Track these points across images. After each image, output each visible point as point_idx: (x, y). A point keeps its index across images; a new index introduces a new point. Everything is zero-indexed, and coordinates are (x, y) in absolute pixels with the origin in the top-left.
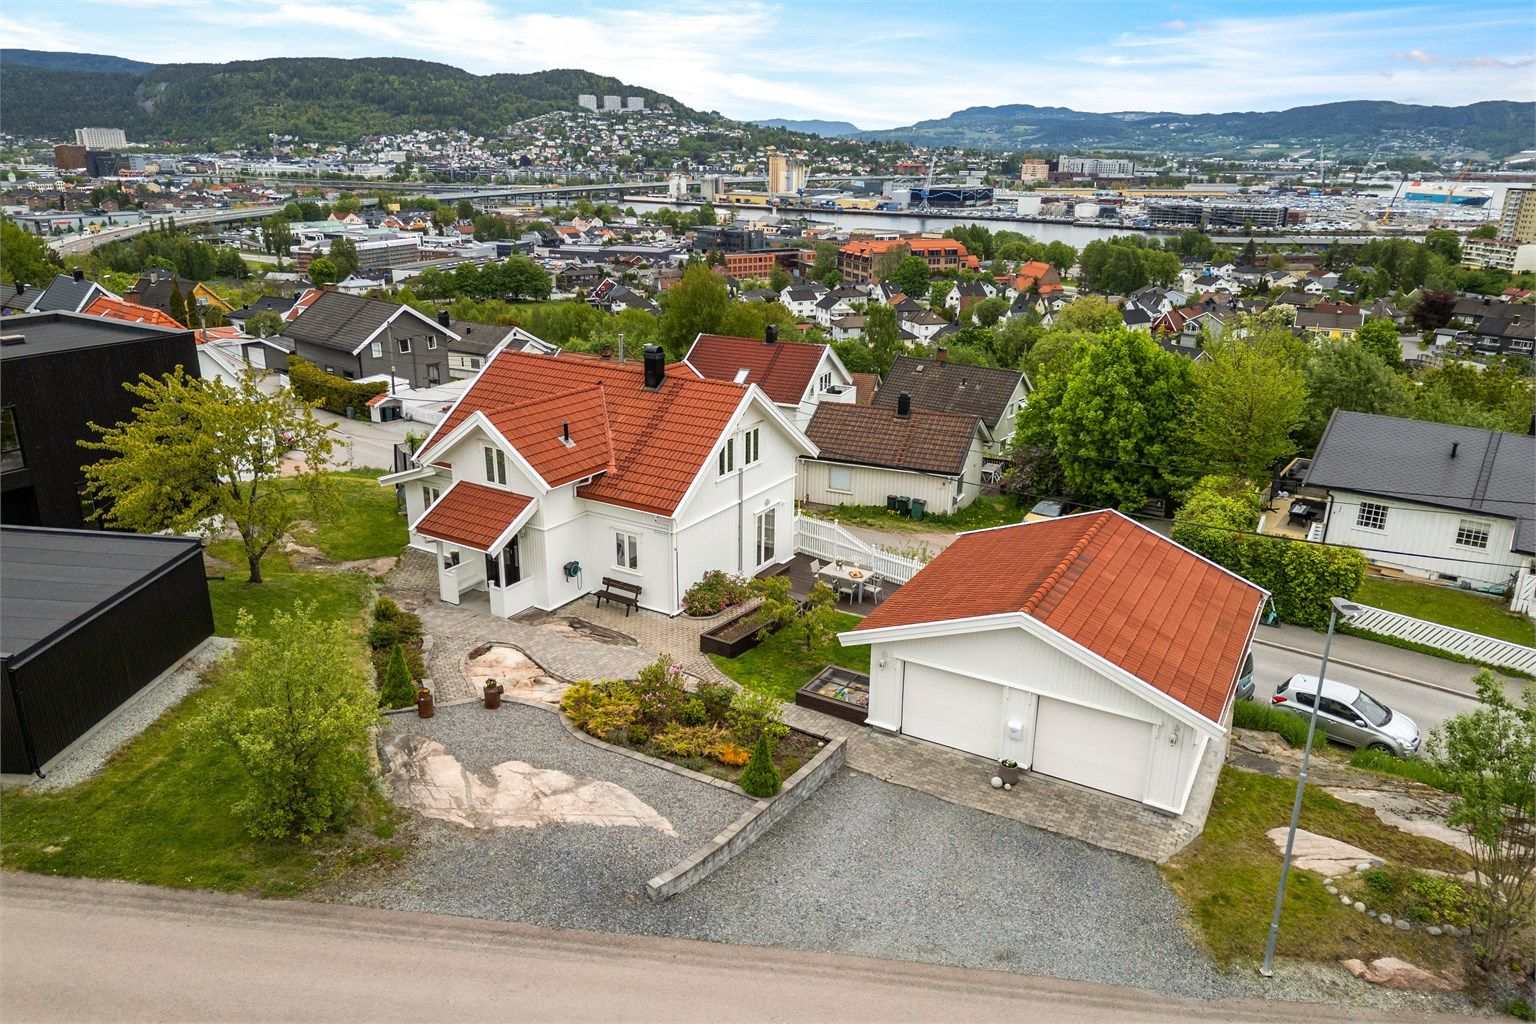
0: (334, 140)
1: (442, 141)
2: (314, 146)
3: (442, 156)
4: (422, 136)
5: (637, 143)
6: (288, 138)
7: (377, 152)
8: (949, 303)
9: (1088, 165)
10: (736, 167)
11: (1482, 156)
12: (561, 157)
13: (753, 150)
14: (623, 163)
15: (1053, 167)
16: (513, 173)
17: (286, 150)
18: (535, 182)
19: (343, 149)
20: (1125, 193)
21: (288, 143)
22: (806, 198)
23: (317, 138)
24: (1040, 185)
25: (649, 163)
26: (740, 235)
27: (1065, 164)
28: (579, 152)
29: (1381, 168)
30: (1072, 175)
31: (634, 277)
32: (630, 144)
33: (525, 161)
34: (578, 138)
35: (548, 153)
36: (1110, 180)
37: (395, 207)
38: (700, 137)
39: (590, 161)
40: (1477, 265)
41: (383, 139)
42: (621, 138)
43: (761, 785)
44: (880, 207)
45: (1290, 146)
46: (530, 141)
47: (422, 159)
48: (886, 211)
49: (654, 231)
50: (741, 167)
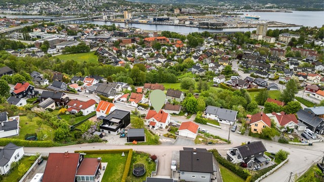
0: (22, 4)
1: (48, 4)
2: (17, 5)
3: (49, 8)
4: (43, 3)
5: (93, 4)
6: (10, 3)
7: (33, 7)
8: (165, 52)
9: (187, 10)
10: (116, 10)
11: (261, 5)
12: (76, 8)
13: (119, 6)
14: (91, 10)
15: (181, 10)
16: (67, 13)
17: (11, 6)
18: (72, 15)
19: (24, 6)
20: (195, 17)
21: (11, 5)
22: (133, 20)
23: (18, 3)
24: (178, 15)
25: (96, 10)
26: (122, 33)
27: (183, 10)
28: (80, 7)
29: (242, 8)
30: (184, 12)
31: (104, 45)
32: (92, 5)
33: (69, 10)
34: (80, 3)
35: (73, 7)
36: (192, 13)
37: (46, 26)
38: (107, 3)
39: (83, 9)
40: (253, 39)
41: (34, 4)
42: (89, 3)
43: (175, 139)
44: (148, 22)
45: (225, 3)
46: (69, 4)
47: (44, 9)
48: (149, 23)
49: (104, 31)
50: (117, 10)
